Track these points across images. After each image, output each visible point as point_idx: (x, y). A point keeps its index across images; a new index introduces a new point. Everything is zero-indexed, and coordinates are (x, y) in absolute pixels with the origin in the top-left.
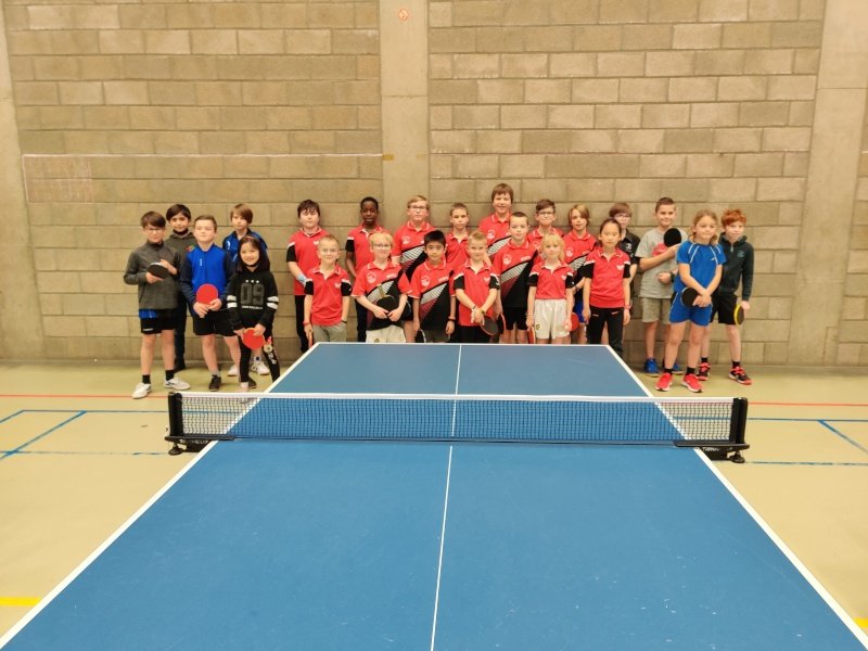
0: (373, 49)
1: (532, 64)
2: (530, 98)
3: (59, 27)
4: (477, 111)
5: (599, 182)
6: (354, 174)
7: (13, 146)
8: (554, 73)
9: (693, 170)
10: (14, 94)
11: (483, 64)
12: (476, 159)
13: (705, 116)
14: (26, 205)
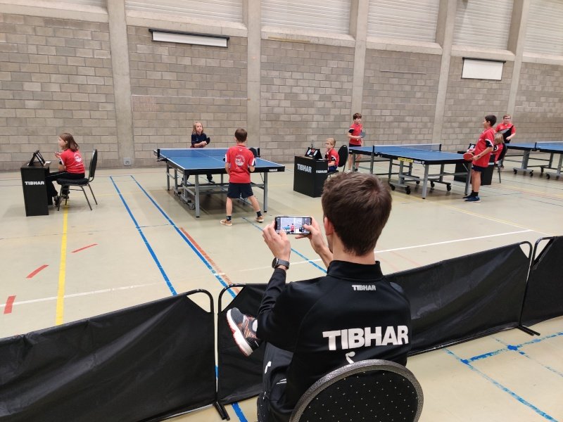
0: (246, 67)
1: (288, 74)
2: (287, 84)
3: (148, 52)
4: (273, 87)
5: (304, 109)
6: (239, 104)
7: (129, 92)
8: (293, 77)
9: (327, 106)
10: (130, 74)
11: (275, 73)
12: (273, 101)
13: (329, 91)
14: (132, 112)
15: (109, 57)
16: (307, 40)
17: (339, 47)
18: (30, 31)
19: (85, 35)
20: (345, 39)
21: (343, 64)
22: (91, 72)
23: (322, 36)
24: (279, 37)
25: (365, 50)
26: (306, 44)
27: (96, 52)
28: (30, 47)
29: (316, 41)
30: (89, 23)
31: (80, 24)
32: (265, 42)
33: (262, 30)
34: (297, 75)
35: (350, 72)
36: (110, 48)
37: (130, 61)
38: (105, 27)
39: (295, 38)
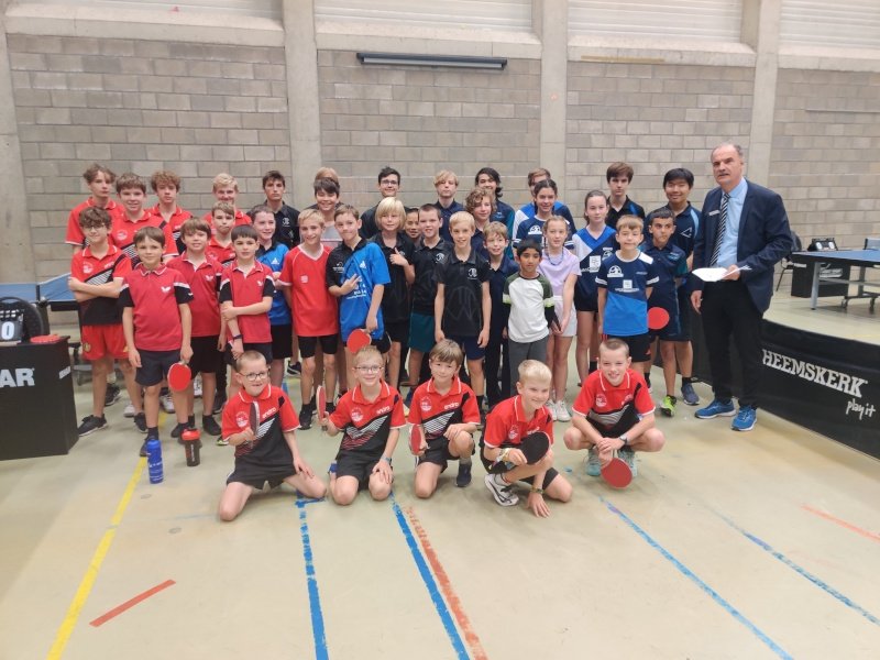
15: (285, 109)
16: (657, 57)
17: (723, 69)
18: (144, 67)
19: (242, 71)
20: (735, 51)
21: (731, 101)
22: (252, 137)
23: (687, 48)
24: (603, 55)
25: (776, 71)
26: (657, 65)
27: (261, 101)
28: (144, 96)
29: (677, 59)
30: (249, 49)
31: (234, 52)
32: (575, 66)
33: (570, 44)
34: (637, 128)
35: (744, 116)
36: (286, 93)
37: (322, 114)
38: (277, 54)
39: (633, 56)
